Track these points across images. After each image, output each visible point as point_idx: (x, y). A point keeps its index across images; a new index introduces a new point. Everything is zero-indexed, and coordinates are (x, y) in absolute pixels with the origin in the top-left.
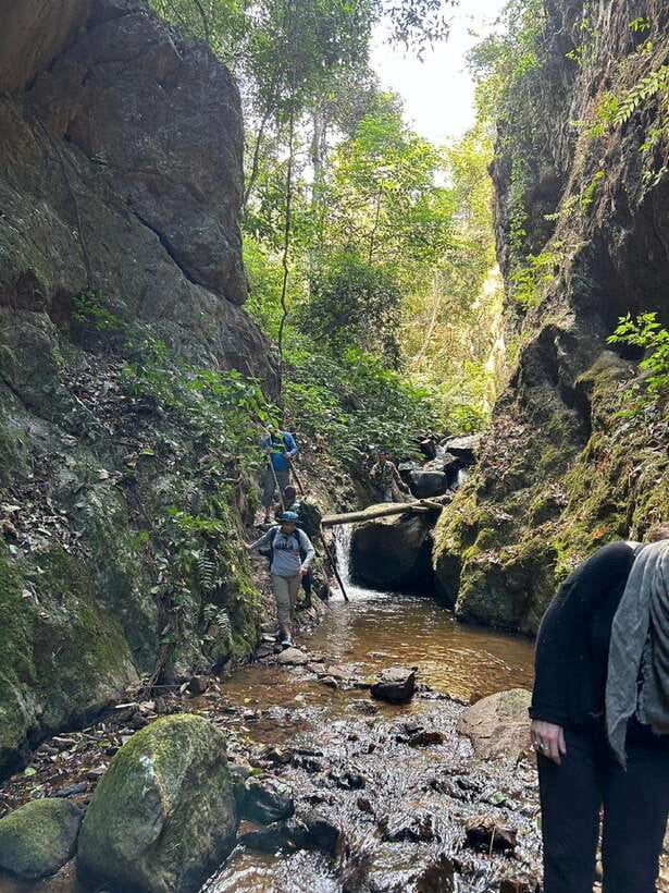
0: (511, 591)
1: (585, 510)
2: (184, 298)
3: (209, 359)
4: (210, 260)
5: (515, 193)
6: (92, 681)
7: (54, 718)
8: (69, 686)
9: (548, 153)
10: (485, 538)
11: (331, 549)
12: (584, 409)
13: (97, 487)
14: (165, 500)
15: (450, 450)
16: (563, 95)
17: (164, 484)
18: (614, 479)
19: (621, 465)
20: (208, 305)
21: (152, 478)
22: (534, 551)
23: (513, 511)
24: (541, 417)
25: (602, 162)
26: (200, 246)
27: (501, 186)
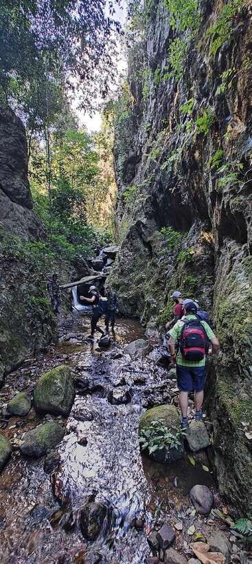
0: (130, 305)
1: (152, 281)
2: (12, 210)
3: (24, 232)
4: (19, 194)
5: (121, 160)
6: (17, 356)
7: (9, 368)
8: (11, 358)
9: (132, 147)
10: (122, 289)
11: (71, 293)
12: (151, 249)
13: (4, 291)
14: (25, 292)
15: (104, 252)
16: (137, 127)
17: (24, 287)
18: (160, 274)
19: (162, 269)
20: (20, 211)
21: (19, 285)
22: (137, 293)
23: (131, 280)
24: (137, 250)
25: (154, 170)
26: (15, 189)
27: (116, 157)
